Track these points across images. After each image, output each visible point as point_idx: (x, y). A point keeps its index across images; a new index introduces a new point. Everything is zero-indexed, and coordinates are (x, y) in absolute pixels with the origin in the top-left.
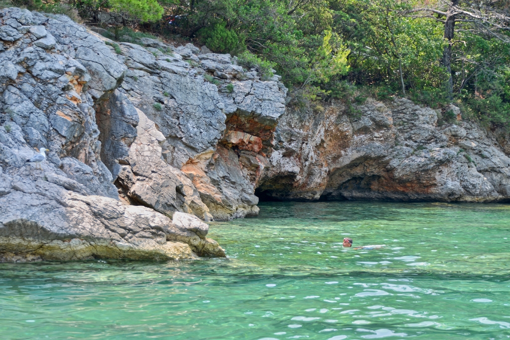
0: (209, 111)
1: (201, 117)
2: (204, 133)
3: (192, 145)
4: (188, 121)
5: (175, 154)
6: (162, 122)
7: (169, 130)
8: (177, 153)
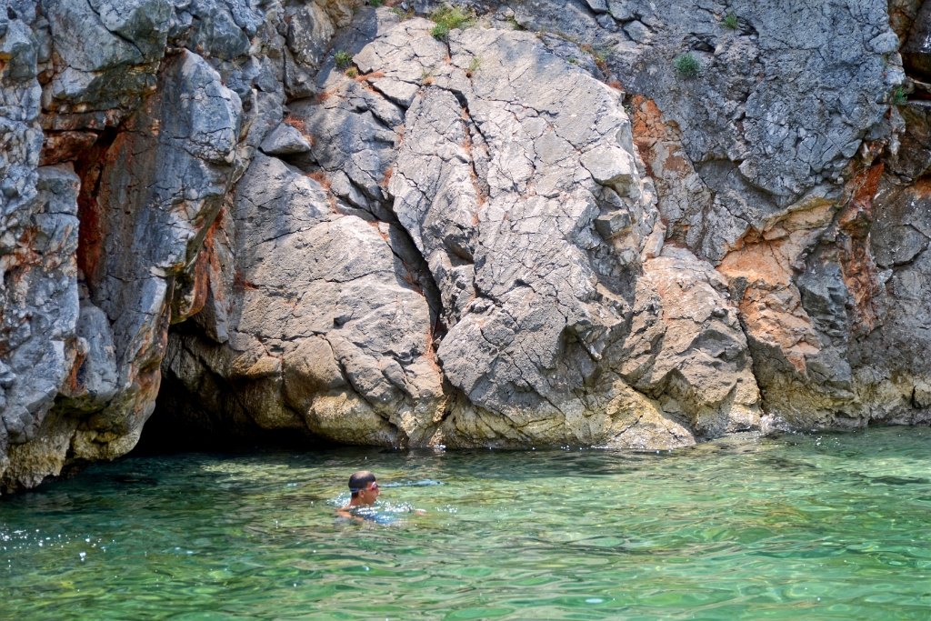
0: (844, 63)
1: (811, 89)
2: (809, 140)
3: (763, 183)
4: (768, 107)
5: (711, 216)
6: (693, 114)
7: (709, 139)
8: (716, 211)
